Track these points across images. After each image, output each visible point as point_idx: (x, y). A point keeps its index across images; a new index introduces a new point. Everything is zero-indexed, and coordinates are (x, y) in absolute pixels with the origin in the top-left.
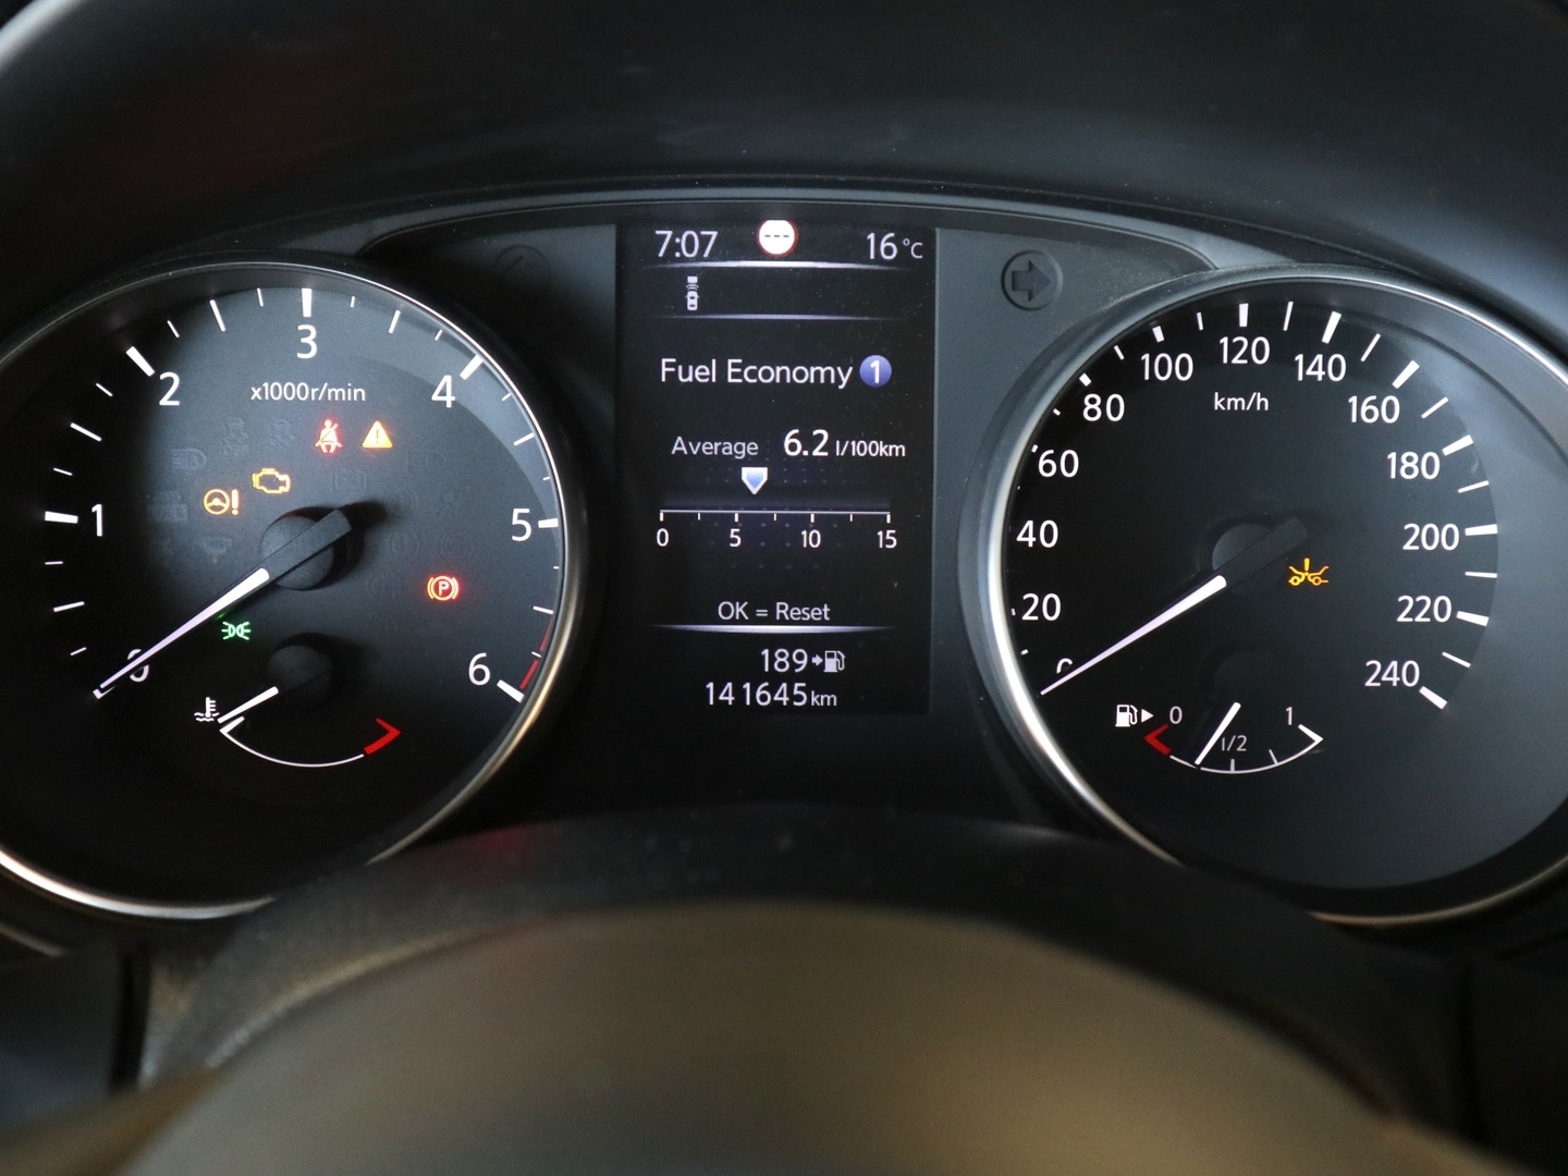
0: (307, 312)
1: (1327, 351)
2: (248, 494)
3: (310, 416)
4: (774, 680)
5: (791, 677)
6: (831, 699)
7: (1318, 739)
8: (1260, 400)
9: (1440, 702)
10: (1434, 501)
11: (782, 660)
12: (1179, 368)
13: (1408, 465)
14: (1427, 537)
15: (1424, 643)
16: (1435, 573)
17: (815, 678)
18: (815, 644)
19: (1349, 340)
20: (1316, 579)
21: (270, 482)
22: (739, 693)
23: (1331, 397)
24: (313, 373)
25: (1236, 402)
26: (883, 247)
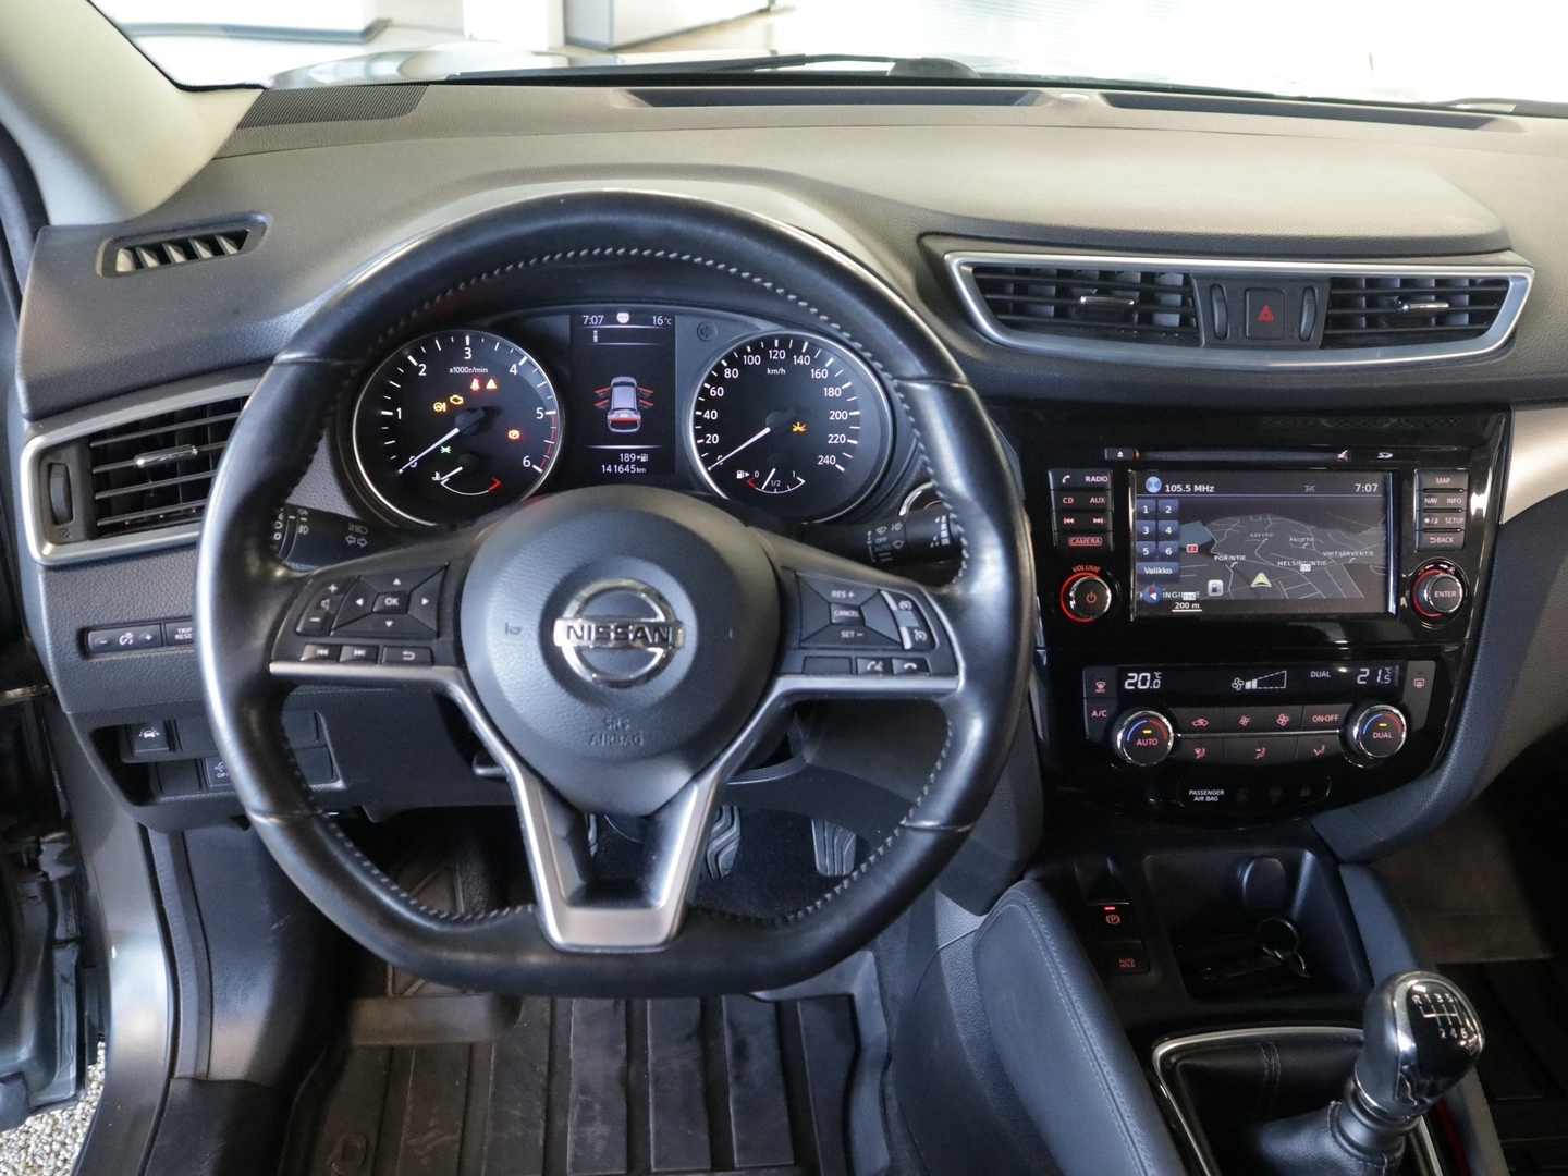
0: (468, 343)
1: (804, 355)
2: (449, 405)
3: (469, 377)
4: (625, 464)
5: (630, 463)
6: (644, 470)
7: (803, 482)
8: (783, 371)
9: (842, 469)
10: (839, 403)
11: (626, 458)
12: (756, 360)
13: (831, 392)
14: (837, 415)
15: (836, 450)
16: (840, 427)
17: (638, 463)
18: (638, 452)
19: (811, 352)
20: (801, 429)
21: (456, 400)
22: (613, 468)
23: (805, 370)
24: (470, 364)
25: (774, 371)
26: (659, 321)
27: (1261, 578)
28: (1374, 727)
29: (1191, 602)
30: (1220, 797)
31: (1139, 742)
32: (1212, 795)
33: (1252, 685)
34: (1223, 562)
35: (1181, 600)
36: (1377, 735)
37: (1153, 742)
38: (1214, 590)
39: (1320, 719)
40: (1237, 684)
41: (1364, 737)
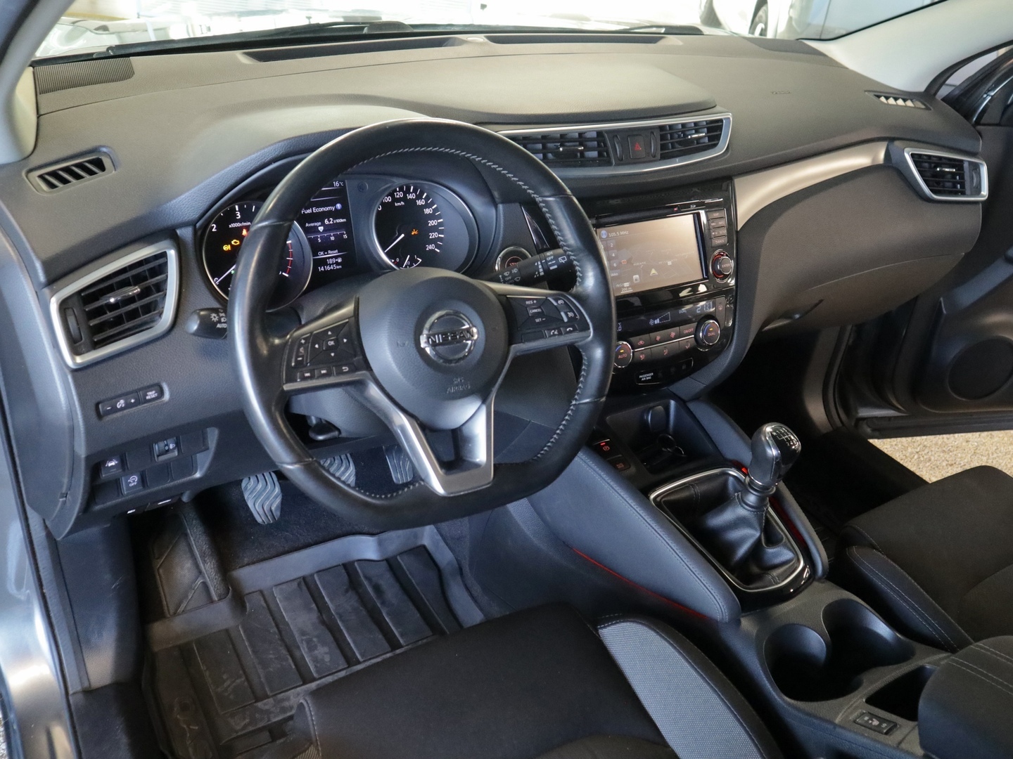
0: (237, 209)
1: (412, 193)
2: (232, 246)
3: (241, 229)
4: (330, 265)
5: (333, 264)
6: (340, 267)
7: (420, 260)
8: (403, 203)
9: (438, 251)
10: (432, 217)
11: (331, 261)
12: (389, 199)
13: (427, 211)
14: (432, 223)
15: (434, 241)
16: (434, 229)
17: (337, 263)
18: (336, 257)
19: (415, 191)
20: (416, 233)
21: (236, 242)
22: (324, 268)
23: (413, 201)
24: (240, 221)
25: (399, 204)
26: (336, 184)
27: (653, 271)
28: (708, 331)
29: (628, 287)
30: (652, 376)
31: (620, 357)
32: (648, 376)
33: (657, 321)
34: (637, 266)
35: (623, 287)
36: (709, 334)
37: (625, 355)
38: (636, 280)
39: (687, 331)
40: (651, 322)
41: (705, 336)
